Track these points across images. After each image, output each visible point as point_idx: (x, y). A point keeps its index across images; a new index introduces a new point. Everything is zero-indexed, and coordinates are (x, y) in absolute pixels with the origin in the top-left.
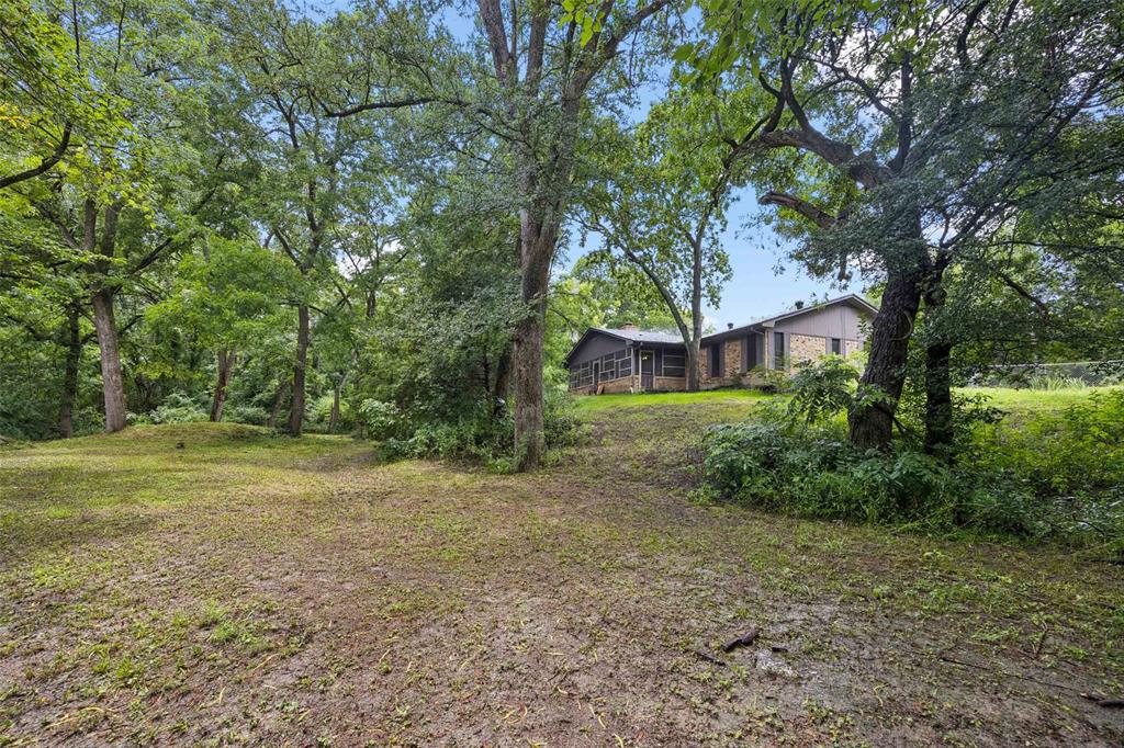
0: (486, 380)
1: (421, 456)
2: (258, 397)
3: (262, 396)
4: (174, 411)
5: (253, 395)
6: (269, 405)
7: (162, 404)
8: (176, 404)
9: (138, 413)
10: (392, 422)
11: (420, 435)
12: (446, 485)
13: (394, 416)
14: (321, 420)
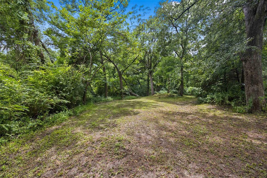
0: (238, 77)
1: (209, 103)
2: (176, 88)
3: (177, 87)
4: (162, 91)
5: (175, 88)
6: (178, 89)
7: (160, 90)
8: (162, 90)
9: (157, 92)
10: (200, 93)
11: (208, 97)
12: (212, 114)
13: (201, 92)
14: (189, 92)
